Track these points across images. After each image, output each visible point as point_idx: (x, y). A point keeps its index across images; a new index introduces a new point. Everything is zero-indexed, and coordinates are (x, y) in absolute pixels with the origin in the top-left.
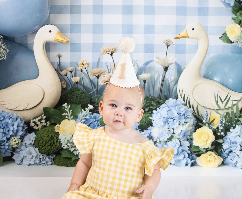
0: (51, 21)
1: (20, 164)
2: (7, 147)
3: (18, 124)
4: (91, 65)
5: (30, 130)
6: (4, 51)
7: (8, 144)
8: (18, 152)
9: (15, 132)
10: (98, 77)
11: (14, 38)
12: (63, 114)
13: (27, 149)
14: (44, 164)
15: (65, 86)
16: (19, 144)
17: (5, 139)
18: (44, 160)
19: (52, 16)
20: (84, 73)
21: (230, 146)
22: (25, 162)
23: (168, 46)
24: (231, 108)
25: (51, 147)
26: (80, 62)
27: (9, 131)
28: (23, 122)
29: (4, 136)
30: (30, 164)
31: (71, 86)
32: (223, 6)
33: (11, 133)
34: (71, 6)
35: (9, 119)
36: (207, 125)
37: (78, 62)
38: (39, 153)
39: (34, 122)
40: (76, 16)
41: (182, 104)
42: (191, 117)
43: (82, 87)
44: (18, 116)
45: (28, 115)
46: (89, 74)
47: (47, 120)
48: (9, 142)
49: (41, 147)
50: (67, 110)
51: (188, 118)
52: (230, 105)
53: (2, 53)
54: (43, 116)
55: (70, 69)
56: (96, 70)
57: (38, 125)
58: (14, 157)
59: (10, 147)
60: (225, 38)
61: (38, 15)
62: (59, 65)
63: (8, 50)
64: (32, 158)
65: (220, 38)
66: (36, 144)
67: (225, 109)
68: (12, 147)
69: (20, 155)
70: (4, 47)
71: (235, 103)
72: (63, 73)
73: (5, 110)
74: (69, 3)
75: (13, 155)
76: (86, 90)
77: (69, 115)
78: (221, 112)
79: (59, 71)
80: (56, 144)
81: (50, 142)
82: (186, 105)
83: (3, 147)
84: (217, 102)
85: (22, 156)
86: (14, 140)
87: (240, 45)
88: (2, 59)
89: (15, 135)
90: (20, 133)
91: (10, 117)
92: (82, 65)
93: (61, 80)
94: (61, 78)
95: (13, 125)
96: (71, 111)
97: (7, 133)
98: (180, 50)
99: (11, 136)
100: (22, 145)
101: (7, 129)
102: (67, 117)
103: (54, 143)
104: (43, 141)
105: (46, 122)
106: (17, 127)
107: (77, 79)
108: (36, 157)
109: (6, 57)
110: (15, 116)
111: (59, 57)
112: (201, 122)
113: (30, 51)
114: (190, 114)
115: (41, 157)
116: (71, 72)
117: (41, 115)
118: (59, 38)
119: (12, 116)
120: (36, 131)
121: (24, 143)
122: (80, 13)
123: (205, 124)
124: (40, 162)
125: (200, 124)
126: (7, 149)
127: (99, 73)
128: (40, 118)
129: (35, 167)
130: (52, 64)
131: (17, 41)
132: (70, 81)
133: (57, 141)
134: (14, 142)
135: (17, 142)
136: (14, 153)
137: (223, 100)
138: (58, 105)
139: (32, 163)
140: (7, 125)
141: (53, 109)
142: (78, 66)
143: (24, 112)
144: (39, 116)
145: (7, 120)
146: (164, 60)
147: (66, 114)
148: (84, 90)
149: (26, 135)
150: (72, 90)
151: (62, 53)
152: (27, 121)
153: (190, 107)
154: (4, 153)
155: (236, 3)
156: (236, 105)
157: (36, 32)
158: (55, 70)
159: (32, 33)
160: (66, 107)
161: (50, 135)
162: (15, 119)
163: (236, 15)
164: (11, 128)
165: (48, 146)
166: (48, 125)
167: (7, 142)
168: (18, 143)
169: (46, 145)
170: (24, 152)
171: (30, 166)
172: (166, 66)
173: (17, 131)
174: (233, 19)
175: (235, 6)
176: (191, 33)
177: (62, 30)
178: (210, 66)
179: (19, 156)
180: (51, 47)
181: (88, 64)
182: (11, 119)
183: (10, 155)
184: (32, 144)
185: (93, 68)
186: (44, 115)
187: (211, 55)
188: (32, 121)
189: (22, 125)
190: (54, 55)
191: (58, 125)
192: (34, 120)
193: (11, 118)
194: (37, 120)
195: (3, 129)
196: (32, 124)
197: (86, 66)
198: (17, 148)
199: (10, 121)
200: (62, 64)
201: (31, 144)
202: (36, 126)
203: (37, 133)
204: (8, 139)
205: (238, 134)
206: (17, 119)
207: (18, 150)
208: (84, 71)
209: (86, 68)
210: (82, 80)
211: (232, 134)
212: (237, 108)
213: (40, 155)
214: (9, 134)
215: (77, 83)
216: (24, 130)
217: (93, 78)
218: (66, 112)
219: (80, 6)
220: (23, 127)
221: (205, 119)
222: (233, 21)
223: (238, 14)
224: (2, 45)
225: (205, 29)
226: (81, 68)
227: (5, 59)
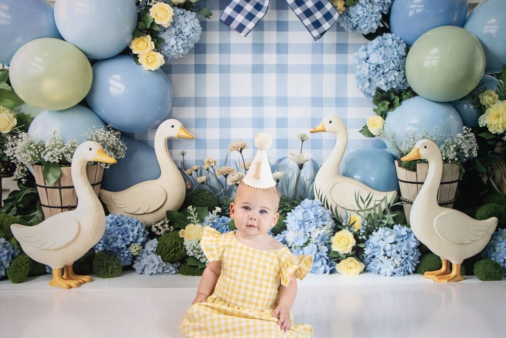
0: (173, 116)
1: (141, 273)
2: (127, 255)
3: (139, 229)
4: (218, 164)
5: (152, 236)
6: (122, 149)
7: (127, 252)
8: (139, 261)
9: (135, 238)
10: (226, 176)
11: (133, 134)
12: (188, 218)
13: (149, 257)
14: (168, 273)
15: (189, 187)
16: (140, 251)
17: (124, 245)
18: (168, 269)
19: (174, 109)
20: (211, 172)
21: (372, 250)
22: (147, 271)
23: (303, 141)
24: (374, 208)
25: (175, 254)
26: (206, 160)
27: (128, 237)
28: (144, 227)
29: (123, 243)
30: (152, 274)
31: (196, 187)
32: (363, 96)
33: (131, 239)
34: (195, 98)
35: (129, 224)
36: (347, 227)
37: (204, 160)
38: (162, 262)
39: (157, 227)
40: (201, 109)
41: (320, 205)
42: (329, 219)
43: (208, 188)
44: (138, 221)
45: (149, 219)
46: (217, 173)
47: (170, 224)
48: (128, 249)
49: (164, 254)
50: (192, 213)
51: (326, 220)
52: (372, 205)
53: (120, 151)
54: (165, 220)
55: (195, 167)
56: (224, 169)
57: (160, 230)
58: (134, 266)
59: (130, 255)
60: (366, 131)
61: (159, 108)
62: (183, 164)
63: (126, 148)
64: (154, 267)
65: (360, 131)
66: (158, 252)
67: (367, 210)
68: (132, 255)
69: (141, 264)
70: (121, 144)
71: (377, 203)
72: (187, 172)
73: (124, 214)
74: (192, 95)
75: (133, 263)
76: (213, 191)
77: (195, 219)
78: (362, 213)
79: (183, 170)
80: (180, 251)
81: (174, 249)
82: (323, 206)
83: (122, 255)
84: (357, 203)
85: (144, 265)
86: (134, 247)
87: (382, 139)
88: (120, 157)
89: (136, 241)
90: (141, 239)
91: (129, 222)
92: (208, 164)
93: (185, 181)
94: (186, 178)
95: (133, 231)
96: (197, 214)
97: (127, 239)
98: (317, 145)
99: (131, 242)
100: (143, 252)
101: (127, 235)
102: (192, 221)
103: (178, 250)
104: (166, 248)
105: (169, 227)
106: (138, 232)
107: (203, 178)
108: (159, 266)
109: (124, 155)
110: (135, 220)
111: (183, 155)
112: (341, 224)
113: (152, 149)
114: (328, 217)
115: (165, 265)
116: (196, 171)
117: (163, 219)
118: (183, 134)
119: (131, 220)
120: (158, 237)
121: (145, 251)
122: (205, 106)
123: (344, 227)
124: (164, 271)
125: (339, 227)
126: (127, 257)
127: (227, 172)
128: (162, 222)
129: (158, 276)
130: (175, 162)
131: (136, 137)
132: (196, 181)
133: (181, 248)
134: (134, 249)
135: (138, 249)
136: (134, 261)
137: (364, 200)
138: (183, 208)
139: (155, 272)
140: (126, 231)
141: (176, 213)
142: (204, 165)
143: (145, 216)
144: (162, 220)
145: (127, 225)
146: (299, 156)
147: (192, 218)
148: (211, 191)
149: (148, 241)
150: (198, 191)
151: (186, 151)
152: (149, 226)
153: (328, 209)
154: (123, 261)
155: (377, 92)
156: (379, 205)
157: (156, 127)
158: (179, 169)
159: (153, 128)
160: (191, 210)
161: (174, 241)
162: (135, 224)
163: (378, 106)
164: (131, 234)
165: (172, 253)
166: (171, 230)
167: (126, 250)
168: (139, 251)
169: (170, 252)
170: (145, 260)
171: (153, 276)
172: (301, 163)
173: (138, 237)
174: (375, 110)
175: (377, 95)
176: (328, 127)
177: (185, 125)
178: (349, 163)
179: (140, 265)
180: (174, 144)
181: (215, 162)
182: (131, 224)
183: (130, 263)
184: (155, 251)
185: (221, 166)
186: (167, 219)
187: (351, 151)
188: (153, 226)
189: (143, 230)
190: (177, 152)
191: (182, 230)
192: (156, 225)
193: (131, 222)
194: (159, 224)
195: (122, 235)
196: (154, 229)
197: (213, 165)
198: (137, 256)
199: (129, 226)
200: (186, 162)
201: (153, 251)
202: (158, 231)
203: (160, 238)
204: (128, 246)
205: (381, 237)
206: (137, 224)
207: (139, 258)
208: (211, 169)
209: (212, 167)
210: (208, 179)
211: (375, 238)
212: (380, 209)
213: (163, 264)
214: (129, 240)
215: (203, 183)
216: (145, 235)
217: (220, 177)
218: (192, 216)
219: (205, 98)
220: (144, 233)
221: (345, 221)
222: (375, 113)
223: (380, 104)
224: (120, 142)
225: (344, 122)
226: (207, 166)
227: (123, 157)
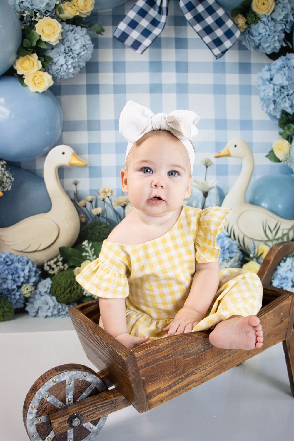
0: (64, 141)
1: (35, 316)
2: (18, 297)
3: (30, 268)
4: (115, 193)
5: (44, 275)
6: (8, 180)
7: (18, 293)
8: (32, 303)
9: (27, 278)
10: (124, 207)
11: (19, 163)
12: (84, 254)
13: (43, 298)
14: (64, 315)
15: (84, 220)
16: (33, 293)
17: (15, 287)
18: (64, 310)
19: (65, 134)
20: (107, 203)
21: (281, 282)
22: (41, 314)
23: (207, 167)
24: (282, 238)
25: (71, 294)
26: (101, 190)
27: (19, 277)
28: (36, 266)
29: (14, 284)
30: (47, 316)
31: (91, 220)
32: (267, 118)
33: (22, 280)
34: (89, 121)
35: (19, 263)
36: (255, 259)
37: (99, 190)
38: (57, 303)
39: (50, 266)
40: (95, 133)
41: (226, 236)
42: (236, 250)
43: (105, 220)
44: (29, 259)
45: (41, 257)
46: (114, 203)
47: (64, 262)
48: (19, 290)
49: (59, 295)
50: (88, 249)
51: (233, 252)
52: (279, 235)
53: (6, 182)
54: (59, 257)
55: (90, 198)
56: (122, 199)
57: (53, 269)
58: (27, 309)
59: (22, 297)
60: (272, 156)
61: (48, 133)
62: (76, 194)
63: (13, 179)
64: (49, 309)
65: (267, 156)
66: (52, 292)
67: (275, 240)
68: (24, 297)
69: (35, 306)
70: (7, 175)
71: (285, 232)
72: (81, 203)
73: (13, 252)
74: (85, 118)
75: (25, 306)
76: (109, 222)
77: (91, 255)
78: (270, 244)
79: (77, 202)
80: (77, 291)
81: (69, 289)
82: (230, 237)
83: (13, 297)
84: (265, 232)
85: (37, 307)
86: (26, 288)
87: (289, 164)
88: (6, 189)
89: (27, 281)
90: (33, 279)
91: (19, 261)
92: (104, 194)
93: (79, 213)
94: (80, 210)
95: (23, 270)
96: (93, 249)
97: (17, 279)
98: (222, 171)
99: (23, 283)
100: (35, 293)
101: (17, 275)
102: (88, 258)
103: (74, 289)
104: (61, 288)
105: (63, 265)
106: (29, 272)
107: (99, 210)
108: (54, 307)
109: (10, 187)
110: (26, 259)
111: (76, 184)
112: (248, 256)
113: (39, 178)
114: (235, 248)
115: (60, 306)
116: (91, 202)
117: (56, 257)
118: (75, 161)
119: (21, 259)
120: (51, 276)
121: (37, 291)
122: (99, 129)
123: (252, 259)
124: (59, 313)
125: (247, 258)
126: (19, 299)
127: (125, 203)
128: (55, 260)
129: (53, 319)
130: (67, 193)
131: (23, 166)
132: (91, 214)
133: (78, 288)
134: (26, 290)
135: (30, 290)
136: (27, 304)
137: (272, 229)
138: (77, 244)
139: (50, 314)
140: (16, 271)
141: (70, 249)
142: (99, 194)
143: (36, 254)
144: (54, 258)
145: (17, 264)
146: (203, 183)
147: (87, 254)
148: (108, 224)
149: (40, 281)
150: (93, 224)
151: (78, 180)
152: (41, 265)
153: (235, 239)
154: (15, 304)
155: (283, 115)
156: (287, 234)
157: (45, 155)
158: (72, 200)
159: (42, 156)
160: (87, 245)
161: (69, 281)
162: (26, 262)
163: (283, 129)
164: (22, 274)
165: (67, 294)
166: (65, 269)
167: (18, 291)
168: (31, 292)
169: (65, 293)
170: (38, 302)
171: (48, 318)
172: (206, 190)
173: (29, 277)
174: (281, 134)
175: (282, 118)
176: (233, 151)
177: (77, 152)
178: (256, 191)
179: (33, 307)
180: (65, 173)
181: (112, 192)
182: (21, 263)
183: (22, 306)
184: (49, 291)
185: (118, 196)
186: (61, 257)
187: (258, 177)
188: (46, 265)
189: (34, 269)
190: (69, 181)
191: (77, 268)
192: (49, 263)
193: (21, 261)
194: (52, 263)
195: (12, 275)
196: (47, 268)
197: (109, 194)
198: (30, 297)
199: (19, 266)
200: (80, 193)
201: (46, 292)
202: (51, 270)
203: (53, 278)
204: (19, 287)
205: (289, 268)
206: (28, 263)
207: (31, 300)
208: (107, 200)
209: (108, 197)
210: (104, 211)
211: (284, 269)
212: (288, 238)
213: (58, 305)
214: (19, 280)
215: (99, 215)
216: (38, 275)
217: (118, 208)
218: (87, 252)
219: (99, 121)
220: (36, 272)
221: (252, 252)
222: (280, 136)
223: (286, 128)
224: (6, 172)
225: (249, 146)
226: (103, 196)
227: (9, 189)
